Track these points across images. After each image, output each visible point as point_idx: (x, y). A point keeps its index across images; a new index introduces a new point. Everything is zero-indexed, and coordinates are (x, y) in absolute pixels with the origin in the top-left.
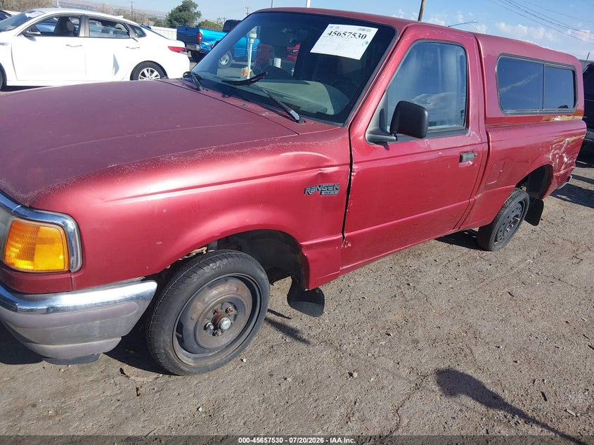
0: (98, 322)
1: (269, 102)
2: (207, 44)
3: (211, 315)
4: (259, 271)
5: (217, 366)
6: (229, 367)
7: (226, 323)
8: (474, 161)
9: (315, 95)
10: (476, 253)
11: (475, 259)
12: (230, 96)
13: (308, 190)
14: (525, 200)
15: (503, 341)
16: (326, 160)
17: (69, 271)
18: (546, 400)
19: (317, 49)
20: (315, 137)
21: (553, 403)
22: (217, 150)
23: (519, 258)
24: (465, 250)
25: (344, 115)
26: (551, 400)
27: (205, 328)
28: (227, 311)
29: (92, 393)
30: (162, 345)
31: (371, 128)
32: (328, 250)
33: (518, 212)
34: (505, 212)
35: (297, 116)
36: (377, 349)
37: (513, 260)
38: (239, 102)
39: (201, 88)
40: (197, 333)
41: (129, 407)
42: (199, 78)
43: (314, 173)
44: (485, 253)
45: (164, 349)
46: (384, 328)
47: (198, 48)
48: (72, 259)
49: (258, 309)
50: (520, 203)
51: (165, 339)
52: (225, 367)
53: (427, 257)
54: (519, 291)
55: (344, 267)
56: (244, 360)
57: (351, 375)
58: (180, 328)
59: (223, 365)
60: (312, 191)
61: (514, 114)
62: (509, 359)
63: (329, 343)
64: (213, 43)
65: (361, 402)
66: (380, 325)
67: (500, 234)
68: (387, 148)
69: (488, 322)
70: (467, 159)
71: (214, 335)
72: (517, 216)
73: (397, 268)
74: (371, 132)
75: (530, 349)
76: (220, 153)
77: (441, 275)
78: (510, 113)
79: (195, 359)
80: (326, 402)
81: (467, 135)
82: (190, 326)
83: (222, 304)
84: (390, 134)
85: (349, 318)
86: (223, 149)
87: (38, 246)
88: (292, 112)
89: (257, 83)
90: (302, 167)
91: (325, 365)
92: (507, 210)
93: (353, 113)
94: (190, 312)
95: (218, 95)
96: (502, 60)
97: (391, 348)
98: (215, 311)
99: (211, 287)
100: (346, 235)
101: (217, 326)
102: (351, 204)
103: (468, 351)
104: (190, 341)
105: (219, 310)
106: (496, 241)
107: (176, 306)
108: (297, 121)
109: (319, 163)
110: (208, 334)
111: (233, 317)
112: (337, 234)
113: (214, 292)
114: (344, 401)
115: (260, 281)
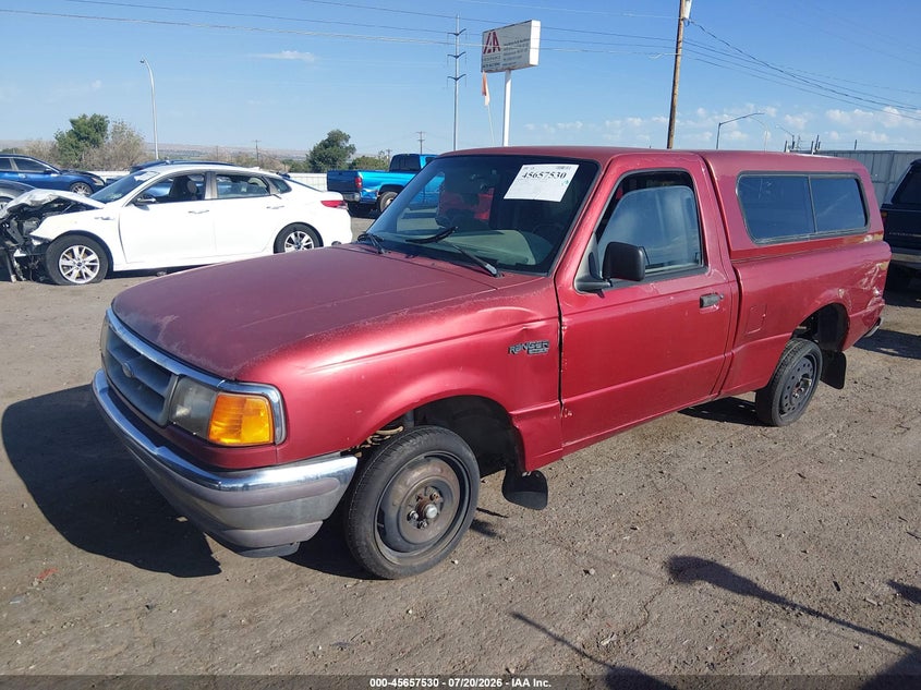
0: (300, 500)
1: (460, 258)
2: (368, 191)
3: (414, 502)
4: (464, 448)
5: (426, 567)
6: (438, 570)
7: (432, 511)
8: (721, 305)
9: (512, 244)
10: (756, 430)
11: (755, 438)
12: (415, 255)
13: (512, 348)
14: (813, 352)
15: (786, 529)
16: (530, 315)
17: (274, 444)
18: (839, 589)
19: (512, 194)
20: (515, 290)
21: (848, 593)
22: (410, 312)
23: (816, 433)
24: (741, 427)
25: (547, 263)
26: (847, 590)
27: (409, 518)
28: (431, 498)
29: (285, 602)
30: (363, 534)
31: (579, 275)
32: (544, 420)
33: (807, 370)
34: (786, 372)
35: (493, 270)
36: (619, 545)
37: (808, 436)
38: (428, 262)
39: (383, 251)
40: (401, 522)
41: (330, 612)
42: (379, 240)
43: (517, 330)
44: (769, 429)
45: (366, 541)
46: (629, 522)
47: (357, 197)
48: (278, 430)
49: (467, 498)
50: (807, 357)
51: (366, 528)
52: (434, 570)
53: (686, 439)
54: (813, 471)
55: (568, 444)
56: (456, 562)
57: (587, 572)
58: (382, 516)
59: (431, 567)
60: (517, 350)
61: (771, 243)
62: (794, 548)
63: (557, 541)
64: (378, 188)
65: (600, 599)
66: (623, 519)
67: (785, 402)
68: (602, 296)
69: (767, 509)
70: (710, 304)
71: (419, 527)
72: (806, 376)
73: (646, 454)
74: (580, 280)
75: (822, 536)
76: (414, 314)
77: (707, 459)
78: (765, 242)
79: (398, 557)
80: (557, 600)
81: (707, 274)
82: (392, 514)
83: (426, 488)
84: (604, 280)
85: (583, 513)
86: (418, 310)
87: (245, 419)
88: (488, 266)
89: (446, 239)
90: (504, 324)
91: (554, 564)
92: (789, 368)
93: (558, 261)
94: (391, 496)
95: (402, 256)
96: (743, 179)
97: (637, 543)
98: (419, 498)
99: (413, 467)
100: (564, 401)
101: (422, 516)
102: (565, 364)
103: (738, 542)
104: (392, 532)
105: (423, 496)
106: (782, 412)
107: (377, 487)
108: (494, 276)
109: (522, 319)
110: (412, 525)
111: (439, 505)
112: (553, 400)
113: (416, 474)
114: (579, 599)
115: (467, 462)
